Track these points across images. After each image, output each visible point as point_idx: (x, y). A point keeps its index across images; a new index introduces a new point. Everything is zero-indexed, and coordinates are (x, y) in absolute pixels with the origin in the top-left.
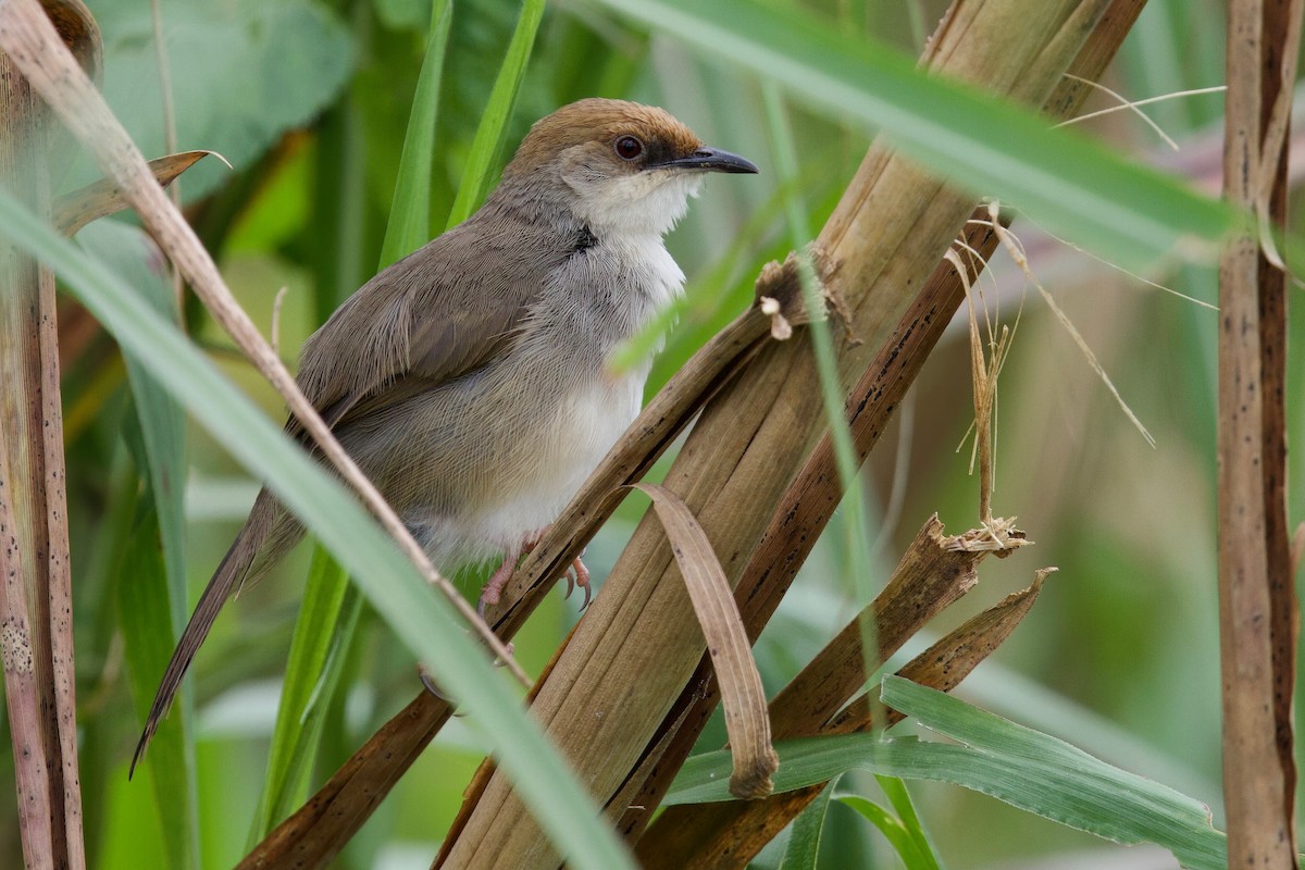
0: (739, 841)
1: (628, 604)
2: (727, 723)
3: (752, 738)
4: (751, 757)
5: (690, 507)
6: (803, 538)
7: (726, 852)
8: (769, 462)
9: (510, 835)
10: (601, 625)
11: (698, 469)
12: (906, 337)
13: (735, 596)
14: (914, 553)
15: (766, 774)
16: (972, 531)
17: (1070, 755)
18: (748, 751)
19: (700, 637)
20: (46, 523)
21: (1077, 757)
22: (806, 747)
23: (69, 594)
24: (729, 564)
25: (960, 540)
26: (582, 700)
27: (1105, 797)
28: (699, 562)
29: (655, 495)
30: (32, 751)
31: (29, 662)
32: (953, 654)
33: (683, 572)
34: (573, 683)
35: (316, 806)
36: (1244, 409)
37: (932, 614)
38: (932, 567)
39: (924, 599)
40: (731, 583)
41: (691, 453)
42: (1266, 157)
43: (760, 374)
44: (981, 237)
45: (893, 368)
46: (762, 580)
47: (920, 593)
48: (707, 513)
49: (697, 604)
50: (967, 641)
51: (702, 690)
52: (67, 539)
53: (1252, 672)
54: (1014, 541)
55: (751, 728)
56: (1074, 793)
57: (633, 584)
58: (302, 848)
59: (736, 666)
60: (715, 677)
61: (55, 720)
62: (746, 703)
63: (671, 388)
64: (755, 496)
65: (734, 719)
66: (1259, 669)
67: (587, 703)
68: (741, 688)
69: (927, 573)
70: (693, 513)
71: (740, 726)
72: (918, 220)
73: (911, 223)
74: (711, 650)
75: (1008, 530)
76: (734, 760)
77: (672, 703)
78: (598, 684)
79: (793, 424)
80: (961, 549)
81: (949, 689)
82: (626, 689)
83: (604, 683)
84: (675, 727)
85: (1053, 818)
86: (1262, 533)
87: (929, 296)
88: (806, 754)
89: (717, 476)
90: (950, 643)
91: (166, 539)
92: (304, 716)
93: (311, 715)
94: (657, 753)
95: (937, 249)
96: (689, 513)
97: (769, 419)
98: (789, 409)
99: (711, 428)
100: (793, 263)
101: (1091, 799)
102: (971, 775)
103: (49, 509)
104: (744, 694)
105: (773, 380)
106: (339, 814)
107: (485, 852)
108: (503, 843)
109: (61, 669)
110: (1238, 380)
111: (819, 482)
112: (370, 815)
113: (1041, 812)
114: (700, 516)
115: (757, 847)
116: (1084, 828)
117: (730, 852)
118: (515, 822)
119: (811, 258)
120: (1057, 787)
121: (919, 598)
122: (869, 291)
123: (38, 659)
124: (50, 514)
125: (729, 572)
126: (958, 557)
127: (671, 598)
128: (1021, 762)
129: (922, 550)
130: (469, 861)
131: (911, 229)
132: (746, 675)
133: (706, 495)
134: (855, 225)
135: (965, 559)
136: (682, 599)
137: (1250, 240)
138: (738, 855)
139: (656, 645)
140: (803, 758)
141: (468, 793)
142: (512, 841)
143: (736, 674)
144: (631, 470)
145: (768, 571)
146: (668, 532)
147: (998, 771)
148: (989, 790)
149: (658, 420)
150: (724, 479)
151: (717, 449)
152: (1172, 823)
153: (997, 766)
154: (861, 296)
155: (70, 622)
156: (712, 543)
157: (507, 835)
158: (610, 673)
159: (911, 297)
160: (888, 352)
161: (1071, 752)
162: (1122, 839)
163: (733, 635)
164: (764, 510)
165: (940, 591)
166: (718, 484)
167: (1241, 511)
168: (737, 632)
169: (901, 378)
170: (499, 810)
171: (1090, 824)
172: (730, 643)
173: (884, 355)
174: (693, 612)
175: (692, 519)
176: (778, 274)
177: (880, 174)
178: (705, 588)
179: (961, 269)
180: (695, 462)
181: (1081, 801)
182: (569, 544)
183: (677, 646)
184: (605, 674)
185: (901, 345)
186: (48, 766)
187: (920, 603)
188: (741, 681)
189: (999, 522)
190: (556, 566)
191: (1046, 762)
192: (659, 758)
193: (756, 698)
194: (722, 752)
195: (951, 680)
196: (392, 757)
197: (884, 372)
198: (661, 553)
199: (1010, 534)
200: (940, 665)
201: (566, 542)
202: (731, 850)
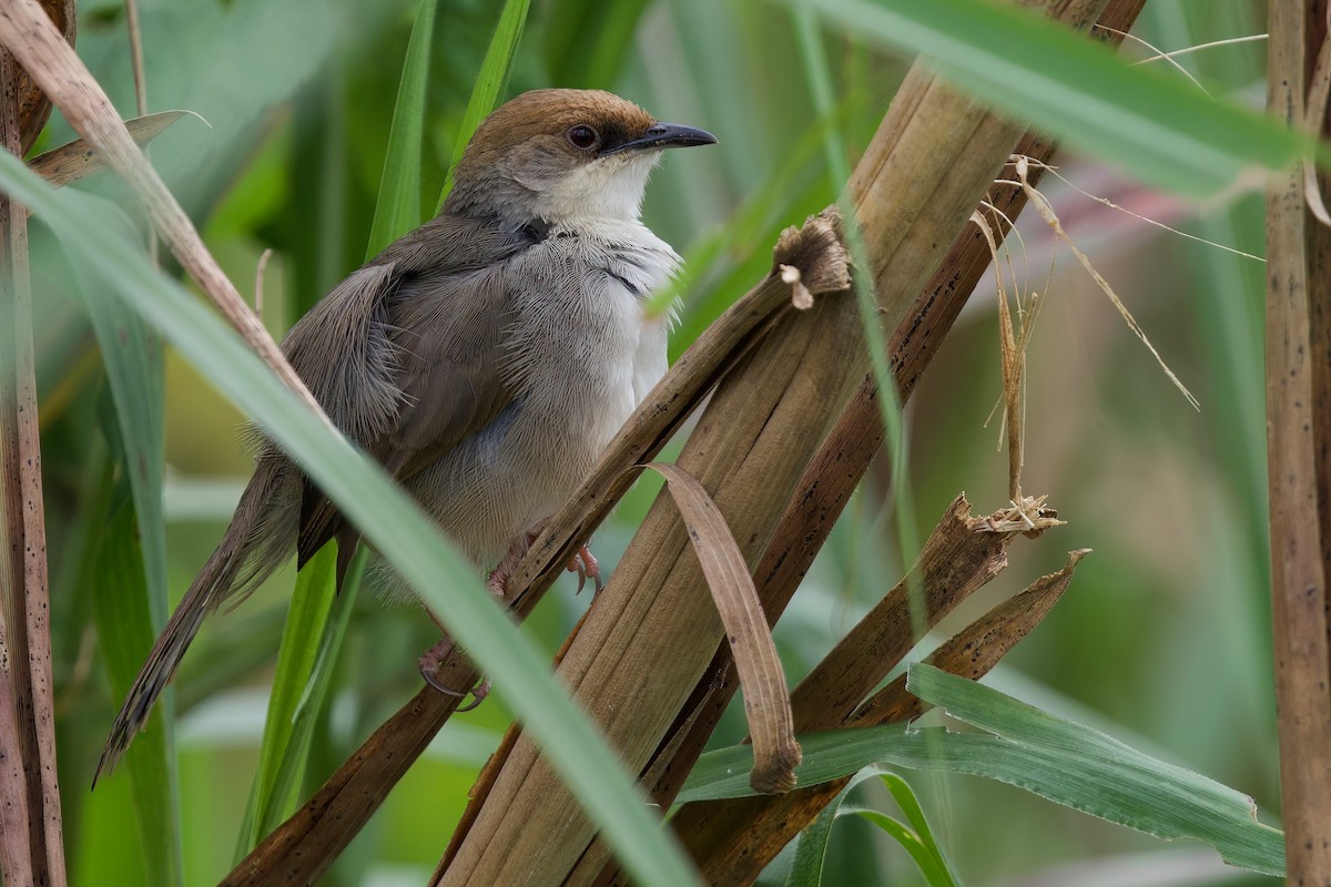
0: (758, 841)
1: (641, 590)
2: (747, 714)
3: (773, 730)
4: (772, 749)
5: (706, 487)
6: (823, 518)
7: (745, 852)
8: (789, 438)
9: (519, 836)
10: (613, 613)
11: (713, 447)
12: (929, 305)
13: (754, 580)
14: (940, 535)
15: (789, 767)
16: (1001, 511)
17: (1105, 745)
18: (770, 743)
19: (717, 623)
20: (21, 513)
21: (1113, 748)
22: (827, 741)
23: (46, 587)
24: (747, 547)
25: (988, 521)
26: (594, 692)
27: (1145, 789)
28: (716, 545)
29: (669, 475)
30: (9, 754)
31: (5, 660)
32: (981, 641)
33: (699, 555)
34: (584, 674)
35: (312, 809)
36: (1293, 373)
37: (960, 599)
38: (959, 548)
39: (952, 582)
40: (749, 566)
41: (706, 430)
42: (1311, 108)
43: (778, 347)
44: (1006, 198)
45: (916, 338)
46: (780, 563)
47: (947, 576)
48: (723, 492)
49: (714, 590)
50: (997, 627)
51: (719, 679)
52: (43, 530)
53: (1306, 649)
54: (1044, 521)
55: (773, 720)
56: (1112, 785)
57: (646, 569)
58: (298, 854)
59: (756, 654)
60: (733, 665)
61: (32, 720)
62: (766, 693)
63: (685, 363)
64: (775, 474)
65: (754, 711)
66: (1313, 646)
67: (599, 694)
68: (762, 677)
69: (953, 556)
70: (709, 494)
71: (761, 717)
72: (943, 179)
73: (935, 183)
74: (729, 637)
75: (1039, 509)
76: (755, 753)
77: (688, 694)
78: (611, 676)
79: (814, 397)
80: (990, 529)
81: (978, 678)
82: (640, 680)
83: (617, 674)
84: (691, 720)
85: (1089, 811)
86: (1314, 502)
87: (952, 260)
88: (829, 747)
89: (734, 455)
90: (979, 628)
91: (143, 528)
92: (296, 715)
93: (302, 715)
94: (672, 747)
95: (963, 211)
96: (705, 493)
97: (789, 394)
98: (810, 382)
99: (727, 404)
100: (813, 228)
101: (1128, 792)
102: (1002, 767)
103: (24, 498)
104: (765, 683)
105: (793, 352)
106: (338, 818)
107: (492, 854)
108: (512, 843)
109: (38, 667)
110: (1286, 342)
111: (838, 459)
112: (370, 817)
113: (1075, 805)
114: (717, 497)
115: (777, 847)
116: (1122, 822)
117: (749, 853)
118: (525, 822)
119: (830, 223)
120: (1094, 779)
121: (946, 582)
122: (892, 256)
123: (14, 656)
124: (25, 503)
125: (747, 553)
126: (987, 537)
127: (687, 583)
128: (1055, 753)
129: (948, 531)
130: (477, 864)
131: (935, 190)
132: (767, 662)
133: (723, 474)
134: (876, 185)
135: (994, 540)
136: (699, 584)
137: (1294, 195)
138: (757, 856)
139: (671, 633)
140: (826, 752)
141: (474, 792)
142: (521, 842)
143: (756, 661)
144: (644, 449)
145: (786, 554)
146: (683, 512)
147: (1030, 762)
148: (1021, 783)
149: (671, 397)
150: (741, 456)
151: (734, 425)
152: (1215, 816)
153: (1030, 758)
154: (884, 262)
155: (47, 618)
156: (729, 524)
157: (516, 835)
158: (622, 664)
159: (936, 262)
160: (911, 320)
161: (1107, 742)
162: (1162, 834)
163: (752, 621)
164: (784, 488)
165: (968, 574)
166: (735, 463)
167: (1292, 479)
168: (757, 618)
169: (924, 347)
170: (506, 810)
171: (1128, 819)
172: (749, 630)
173: (906, 323)
174: (710, 597)
175: (709, 501)
176: (797, 240)
177: (903, 132)
178: (723, 572)
179: (987, 232)
180: (711, 439)
181: (1118, 794)
182: (579, 528)
183: (694, 634)
184: (617, 664)
185: (924, 314)
186: (26, 770)
187: (946, 587)
188: (761, 669)
189: (1029, 501)
190: (565, 552)
191: (1082, 754)
192: (674, 752)
193: (777, 687)
194: (739, 747)
195: (980, 668)
196: (393, 756)
197: (907, 341)
198: (676, 536)
199: (1040, 513)
200: (968, 652)
201: (576, 527)
202: (750, 849)
